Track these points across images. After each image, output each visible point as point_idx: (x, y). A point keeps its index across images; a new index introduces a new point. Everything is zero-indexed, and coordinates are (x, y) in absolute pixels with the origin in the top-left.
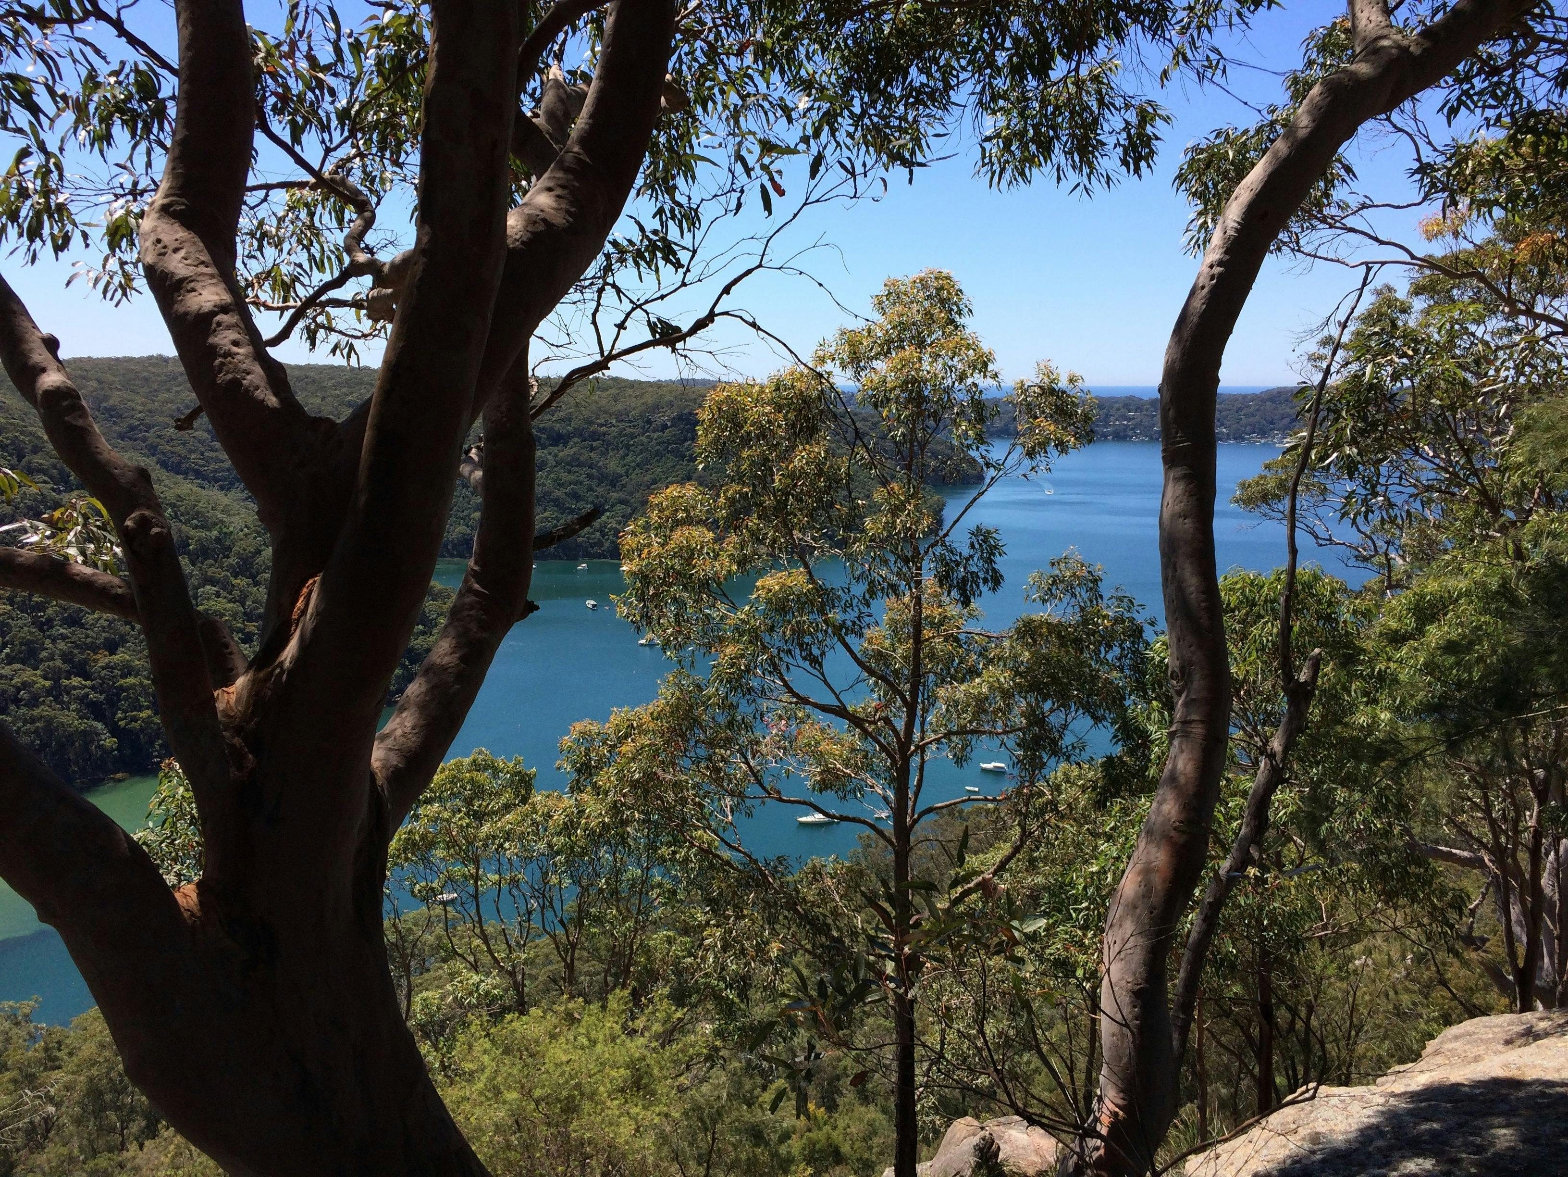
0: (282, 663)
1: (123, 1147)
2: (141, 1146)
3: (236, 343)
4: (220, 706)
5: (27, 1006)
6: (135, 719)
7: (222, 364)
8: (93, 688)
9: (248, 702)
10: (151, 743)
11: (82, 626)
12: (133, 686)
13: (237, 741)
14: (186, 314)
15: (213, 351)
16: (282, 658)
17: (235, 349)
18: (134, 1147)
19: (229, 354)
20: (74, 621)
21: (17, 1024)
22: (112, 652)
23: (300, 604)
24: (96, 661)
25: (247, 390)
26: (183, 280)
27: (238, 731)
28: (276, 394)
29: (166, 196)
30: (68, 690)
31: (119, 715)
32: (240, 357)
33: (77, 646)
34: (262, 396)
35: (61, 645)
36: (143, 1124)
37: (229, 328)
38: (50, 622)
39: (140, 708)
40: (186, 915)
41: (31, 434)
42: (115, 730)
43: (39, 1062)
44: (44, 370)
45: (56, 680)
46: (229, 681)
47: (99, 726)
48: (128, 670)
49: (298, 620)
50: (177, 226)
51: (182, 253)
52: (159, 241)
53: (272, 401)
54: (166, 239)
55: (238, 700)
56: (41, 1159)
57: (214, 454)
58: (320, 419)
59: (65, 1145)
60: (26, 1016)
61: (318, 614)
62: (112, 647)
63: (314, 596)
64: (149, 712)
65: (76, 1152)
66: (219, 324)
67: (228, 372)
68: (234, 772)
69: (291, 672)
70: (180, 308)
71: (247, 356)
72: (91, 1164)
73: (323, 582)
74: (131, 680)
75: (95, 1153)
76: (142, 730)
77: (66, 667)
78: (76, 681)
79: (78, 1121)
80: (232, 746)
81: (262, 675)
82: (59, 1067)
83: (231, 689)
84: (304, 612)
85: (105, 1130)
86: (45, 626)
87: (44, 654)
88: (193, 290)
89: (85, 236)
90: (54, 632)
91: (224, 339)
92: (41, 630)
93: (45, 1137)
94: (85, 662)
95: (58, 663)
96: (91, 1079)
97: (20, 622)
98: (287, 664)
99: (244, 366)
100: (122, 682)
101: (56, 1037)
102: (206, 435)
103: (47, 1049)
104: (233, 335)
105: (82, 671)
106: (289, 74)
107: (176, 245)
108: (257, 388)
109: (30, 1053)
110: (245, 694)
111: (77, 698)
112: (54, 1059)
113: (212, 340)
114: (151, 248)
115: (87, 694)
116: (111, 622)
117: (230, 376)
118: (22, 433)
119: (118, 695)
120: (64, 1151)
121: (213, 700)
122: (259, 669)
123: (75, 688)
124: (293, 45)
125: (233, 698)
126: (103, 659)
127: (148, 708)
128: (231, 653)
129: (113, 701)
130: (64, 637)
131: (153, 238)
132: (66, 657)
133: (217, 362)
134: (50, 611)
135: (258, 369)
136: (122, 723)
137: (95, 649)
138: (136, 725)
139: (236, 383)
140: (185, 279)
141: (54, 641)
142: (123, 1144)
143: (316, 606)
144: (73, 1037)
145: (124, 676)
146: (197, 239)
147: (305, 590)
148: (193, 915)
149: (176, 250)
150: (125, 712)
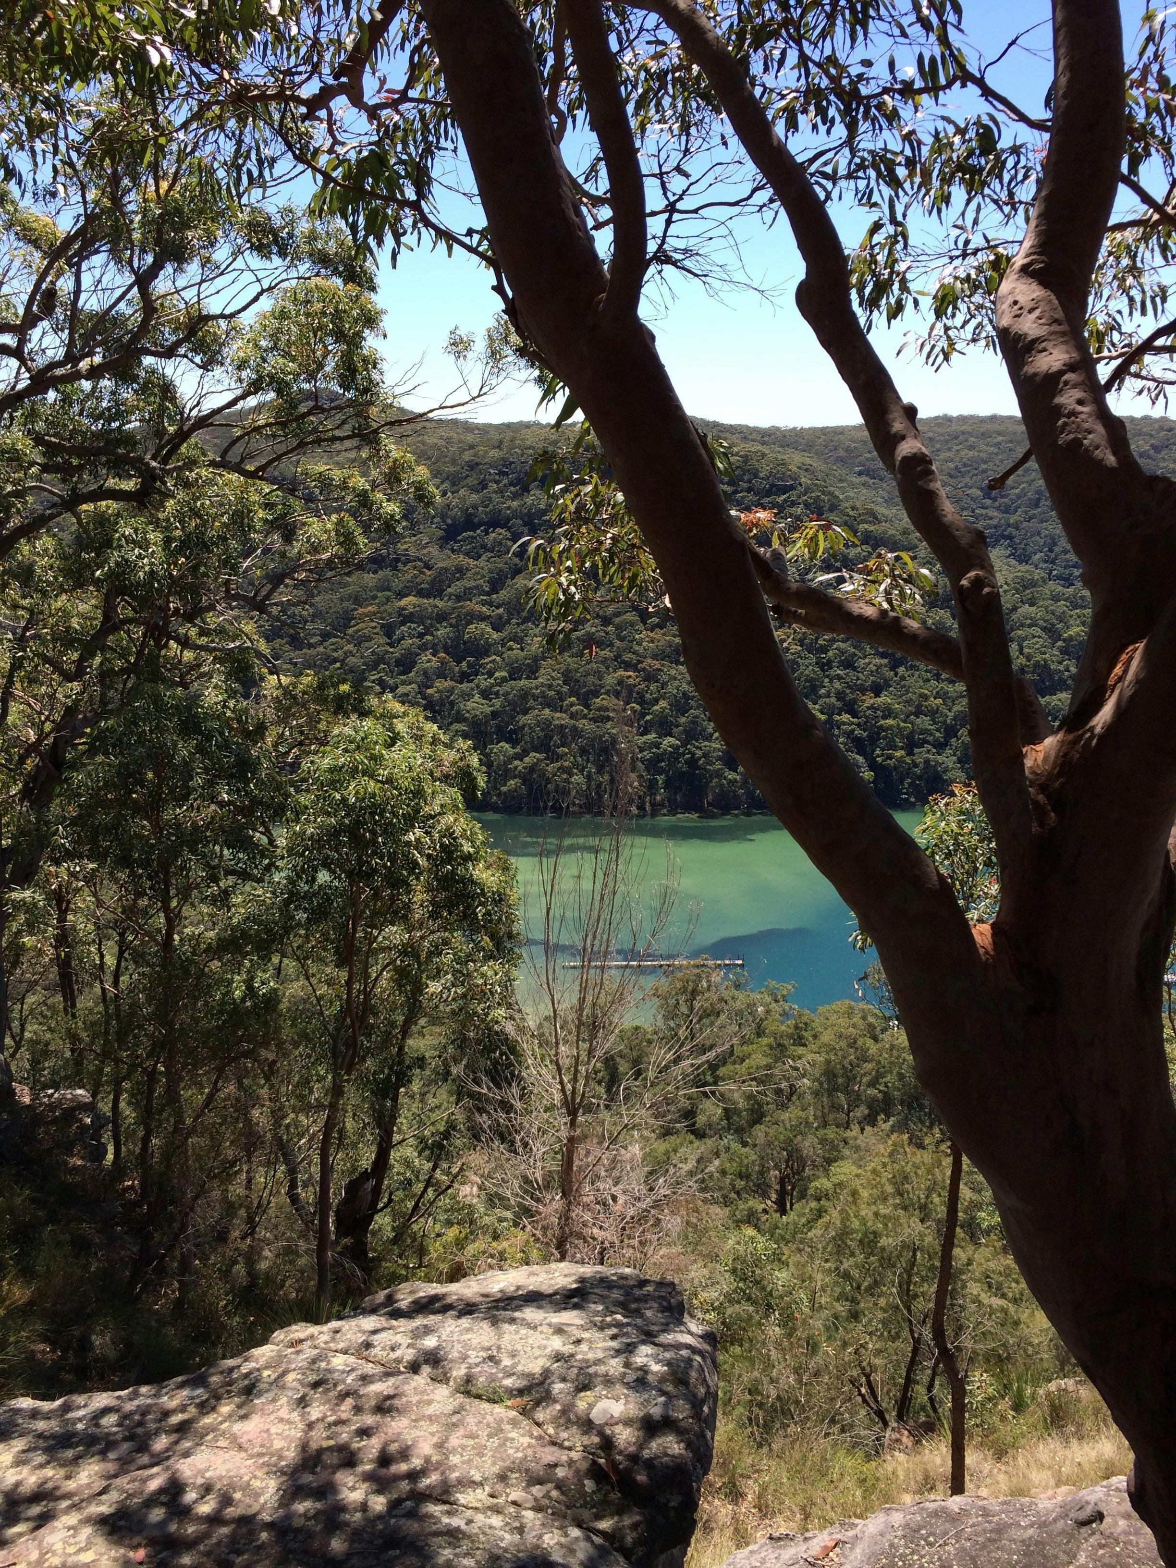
0: (1093, 727)
1: (847, 1126)
2: (862, 1130)
3: (1080, 402)
4: (1028, 763)
5: (787, 988)
6: (890, 757)
7: (1065, 424)
8: (858, 725)
9: (1055, 762)
10: (902, 781)
11: (855, 669)
12: (890, 727)
13: (1041, 798)
14: (1035, 374)
15: (1057, 411)
16: (1092, 724)
17: (1080, 408)
18: (856, 1128)
19: (1073, 414)
20: (848, 664)
21: (776, 1001)
22: (877, 695)
23: (1118, 670)
24: (863, 701)
25: (1087, 450)
26: (1035, 341)
27: (1043, 788)
28: (1115, 454)
29: (1027, 256)
30: (839, 725)
31: (878, 752)
32: (1083, 416)
33: (849, 687)
34: (1101, 456)
35: (837, 685)
36: (866, 1112)
37: (1075, 386)
38: (830, 662)
39: (895, 748)
40: (981, 951)
41: (830, 494)
42: (873, 766)
43: (790, 1036)
44: (903, 438)
45: (830, 715)
46: (1035, 739)
47: (860, 759)
48: (888, 713)
49: (1115, 686)
50: (1034, 286)
51: (1037, 313)
52: (1015, 303)
53: (1111, 460)
54: (1023, 300)
55: (1045, 759)
56: (785, 1116)
57: (984, 511)
58: (1157, 478)
59: (803, 1110)
60: (784, 996)
61: (1138, 681)
62: (877, 690)
63: (1135, 664)
64: (903, 752)
65: (811, 1118)
66: (1066, 383)
67: (1070, 432)
68: (1035, 828)
69: (1101, 737)
70: (1029, 370)
71: (1090, 415)
72: (821, 1133)
73: (1147, 648)
74: (890, 722)
75: (825, 1125)
76: (895, 768)
77: (839, 704)
78: (846, 717)
79: (816, 1094)
80: (1036, 802)
81: (1071, 737)
82: (805, 1045)
83: (1039, 747)
84: (1121, 679)
85: (836, 1107)
86: (825, 666)
87: (823, 691)
88: (1044, 350)
89: (916, 302)
90: (832, 673)
91: (1068, 398)
92: (823, 670)
93: (789, 1100)
94: (855, 701)
95: (833, 700)
96: (828, 1062)
97: (807, 662)
98: (1098, 730)
99: (1086, 425)
100: (882, 722)
101: (805, 1019)
102: (979, 493)
103: (797, 1027)
104: (1077, 394)
105: (851, 708)
106: (1138, 104)
107: (1032, 305)
108: (1097, 448)
109: (783, 1028)
110: (1053, 754)
111: (845, 733)
112: (801, 1037)
113: (1058, 400)
114: (1008, 310)
115: (853, 731)
116: (879, 667)
117: (1072, 436)
118: (823, 493)
119: (878, 734)
120: (803, 1114)
121: (1021, 756)
122: (1069, 731)
123: (844, 723)
124: (1146, 71)
125: (1041, 756)
126: (869, 700)
127: (902, 748)
128: (1035, 712)
129: (873, 739)
130: (839, 678)
131: (1010, 300)
132: (840, 696)
133: (1060, 423)
134: (830, 654)
135: (1100, 428)
136: (879, 759)
137: (863, 690)
138: (891, 762)
139: (1077, 443)
140: (1037, 339)
141: (831, 681)
142: (848, 1123)
143: (1137, 674)
144: (817, 1024)
145: (885, 717)
146: (1053, 297)
147: (1124, 657)
148: (987, 953)
149: (1030, 311)
150: (883, 749)
